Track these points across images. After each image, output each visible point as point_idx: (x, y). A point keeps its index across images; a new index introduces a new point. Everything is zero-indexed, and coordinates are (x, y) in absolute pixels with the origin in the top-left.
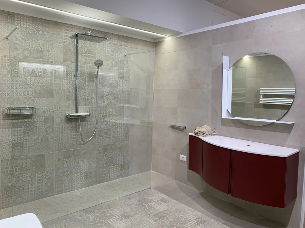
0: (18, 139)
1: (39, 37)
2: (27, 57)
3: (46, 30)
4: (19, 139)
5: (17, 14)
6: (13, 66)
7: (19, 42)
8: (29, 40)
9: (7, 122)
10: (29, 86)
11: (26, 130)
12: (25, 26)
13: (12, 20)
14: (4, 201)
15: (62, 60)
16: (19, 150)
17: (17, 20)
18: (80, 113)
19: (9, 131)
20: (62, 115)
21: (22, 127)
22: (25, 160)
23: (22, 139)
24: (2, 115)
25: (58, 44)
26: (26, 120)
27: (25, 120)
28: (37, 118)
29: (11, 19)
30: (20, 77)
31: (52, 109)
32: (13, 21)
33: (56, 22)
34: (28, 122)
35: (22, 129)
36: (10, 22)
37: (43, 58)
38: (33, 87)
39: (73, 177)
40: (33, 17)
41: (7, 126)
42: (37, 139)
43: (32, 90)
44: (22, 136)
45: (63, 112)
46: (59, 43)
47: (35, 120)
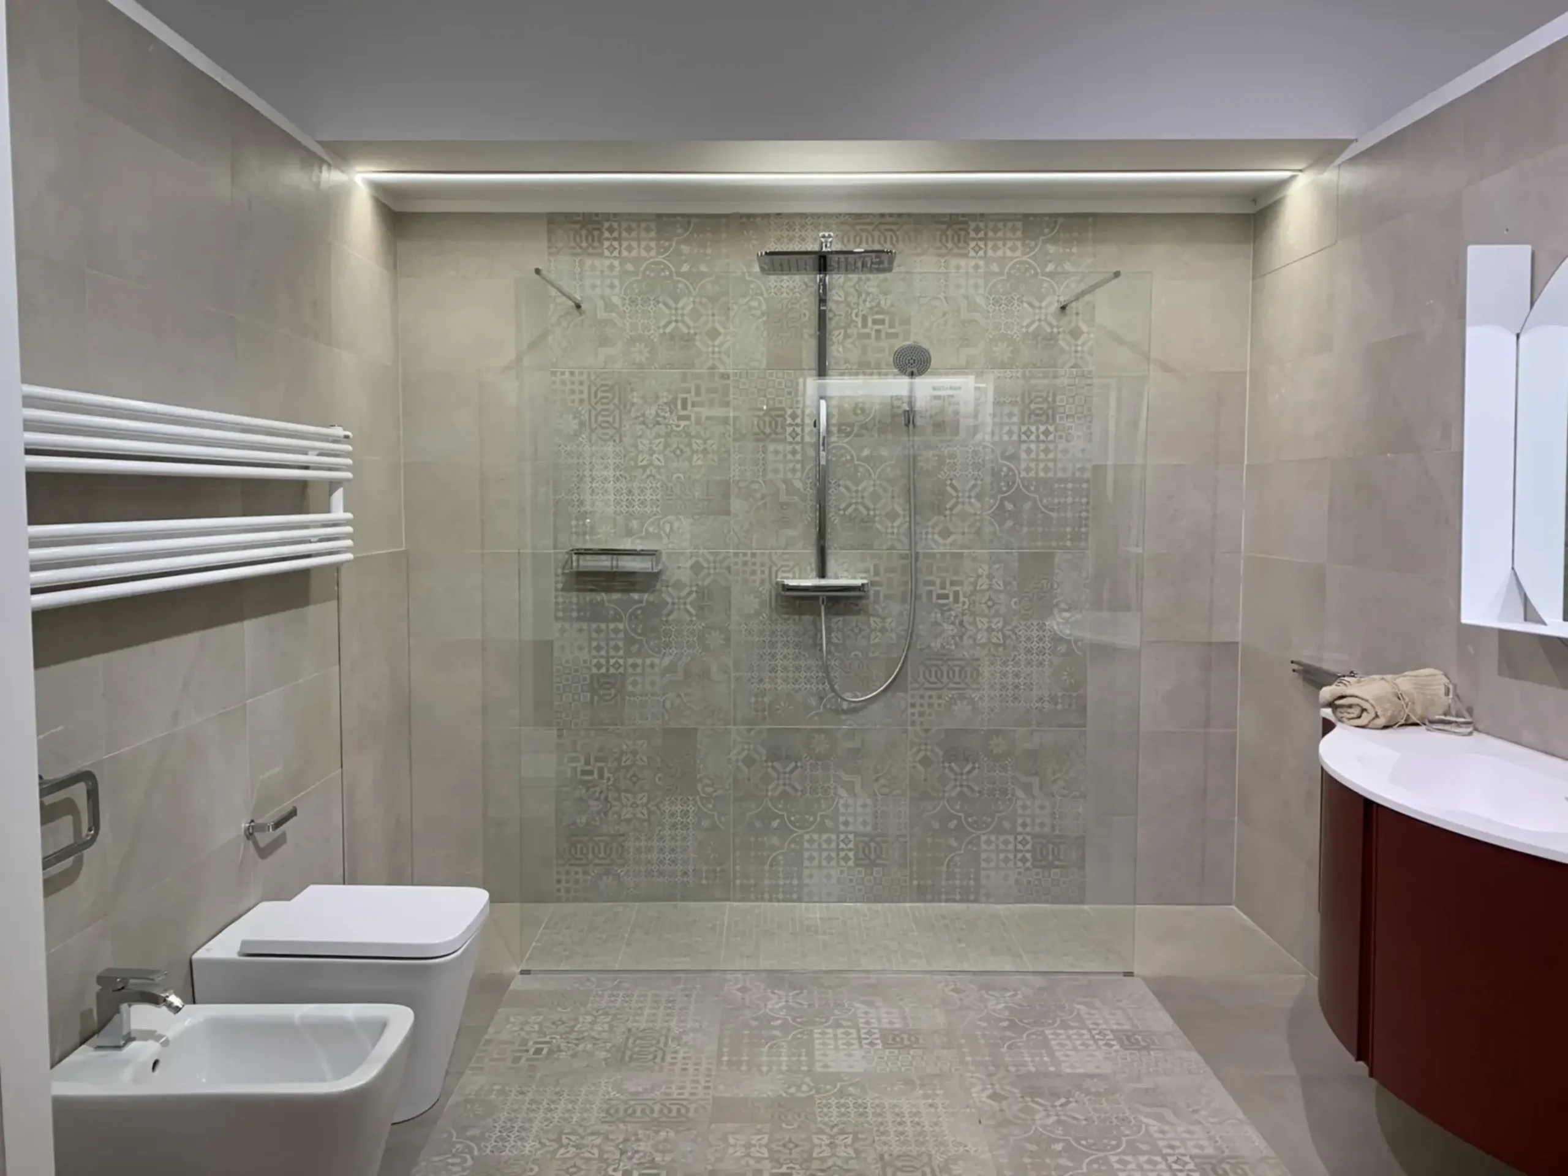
0: (608, 662)
1: (680, 286)
2: (641, 366)
3: (706, 255)
4: (612, 661)
5: (607, 217)
6: (596, 404)
7: (614, 315)
8: (645, 302)
9: (574, 597)
10: (644, 471)
11: (635, 631)
12: (634, 253)
13: (593, 241)
14: (563, 877)
15: (764, 365)
16: (611, 700)
17: (608, 239)
18: (837, 578)
19: (580, 630)
20: (763, 581)
21: (621, 620)
22: (630, 743)
23: (621, 661)
24: (563, 574)
25: (748, 302)
26: (636, 596)
27: (631, 594)
28: (670, 589)
29: (590, 238)
30: (617, 441)
31: (727, 557)
32: (596, 244)
33: (742, 216)
34: (641, 602)
35: (621, 626)
36: (587, 248)
37: (692, 366)
38: (658, 477)
39: (806, 845)
40: (659, 216)
41: (574, 614)
42: (671, 668)
43: (654, 485)
44: (621, 653)
45: (767, 572)
46: (752, 299)
47: (665, 596)
